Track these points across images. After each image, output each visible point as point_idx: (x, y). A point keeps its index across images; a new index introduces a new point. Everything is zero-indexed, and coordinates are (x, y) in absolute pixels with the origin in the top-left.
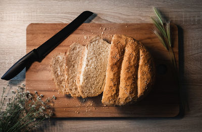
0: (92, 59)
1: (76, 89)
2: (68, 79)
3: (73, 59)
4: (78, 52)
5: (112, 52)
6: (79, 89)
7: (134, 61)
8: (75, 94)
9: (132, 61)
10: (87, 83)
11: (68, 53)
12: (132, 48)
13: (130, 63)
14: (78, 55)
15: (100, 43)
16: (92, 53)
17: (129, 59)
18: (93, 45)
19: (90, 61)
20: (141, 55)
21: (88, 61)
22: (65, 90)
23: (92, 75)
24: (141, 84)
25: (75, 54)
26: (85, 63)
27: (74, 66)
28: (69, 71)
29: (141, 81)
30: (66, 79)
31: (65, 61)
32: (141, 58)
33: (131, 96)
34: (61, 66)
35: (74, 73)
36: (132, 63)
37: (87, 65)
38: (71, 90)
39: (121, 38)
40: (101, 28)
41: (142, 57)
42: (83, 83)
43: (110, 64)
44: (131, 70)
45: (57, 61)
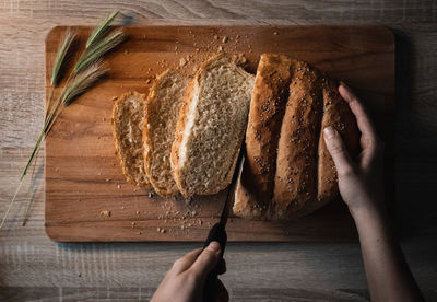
0: (208, 108)
1: (168, 177)
2: (150, 153)
3: (163, 108)
4: (176, 92)
5: (258, 97)
6: (176, 177)
7: (309, 117)
8: (165, 189)
9: (305, 117)
10: (195, 164)
11: (152, 95)
12: (306, 85)
13: (300, 122)
14: (174, 98)
15: (230, 72)
16: (209, 96)
17: (299, 112)
18: (213, 76)
19: (205, 113)
20: (326, 102)
21: (201, 114)
22: (142, 178)
23: (207, 145)
24: (325, 170)
25: (167, 97)
26: (191, 117)
27: (164, 125)
28: (153, 135)
29: (324, 164)
30: (146, 154)
31: (145, 112)
32: (326, 109)
33: (302, 199)
34: (136, 123)
35: (165, 140)
36: (306, 122)
37: (197, 123)
38: (157, 179)
39: (279, 62)
40: (216, 37)
41: (329, 107)
42: (185, 164)
43: (254, 124)
44: (303, 138)
45: (126, 110)
